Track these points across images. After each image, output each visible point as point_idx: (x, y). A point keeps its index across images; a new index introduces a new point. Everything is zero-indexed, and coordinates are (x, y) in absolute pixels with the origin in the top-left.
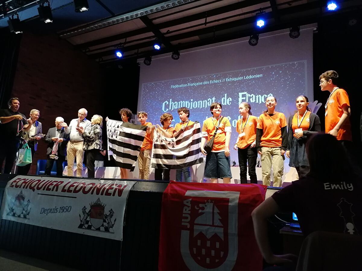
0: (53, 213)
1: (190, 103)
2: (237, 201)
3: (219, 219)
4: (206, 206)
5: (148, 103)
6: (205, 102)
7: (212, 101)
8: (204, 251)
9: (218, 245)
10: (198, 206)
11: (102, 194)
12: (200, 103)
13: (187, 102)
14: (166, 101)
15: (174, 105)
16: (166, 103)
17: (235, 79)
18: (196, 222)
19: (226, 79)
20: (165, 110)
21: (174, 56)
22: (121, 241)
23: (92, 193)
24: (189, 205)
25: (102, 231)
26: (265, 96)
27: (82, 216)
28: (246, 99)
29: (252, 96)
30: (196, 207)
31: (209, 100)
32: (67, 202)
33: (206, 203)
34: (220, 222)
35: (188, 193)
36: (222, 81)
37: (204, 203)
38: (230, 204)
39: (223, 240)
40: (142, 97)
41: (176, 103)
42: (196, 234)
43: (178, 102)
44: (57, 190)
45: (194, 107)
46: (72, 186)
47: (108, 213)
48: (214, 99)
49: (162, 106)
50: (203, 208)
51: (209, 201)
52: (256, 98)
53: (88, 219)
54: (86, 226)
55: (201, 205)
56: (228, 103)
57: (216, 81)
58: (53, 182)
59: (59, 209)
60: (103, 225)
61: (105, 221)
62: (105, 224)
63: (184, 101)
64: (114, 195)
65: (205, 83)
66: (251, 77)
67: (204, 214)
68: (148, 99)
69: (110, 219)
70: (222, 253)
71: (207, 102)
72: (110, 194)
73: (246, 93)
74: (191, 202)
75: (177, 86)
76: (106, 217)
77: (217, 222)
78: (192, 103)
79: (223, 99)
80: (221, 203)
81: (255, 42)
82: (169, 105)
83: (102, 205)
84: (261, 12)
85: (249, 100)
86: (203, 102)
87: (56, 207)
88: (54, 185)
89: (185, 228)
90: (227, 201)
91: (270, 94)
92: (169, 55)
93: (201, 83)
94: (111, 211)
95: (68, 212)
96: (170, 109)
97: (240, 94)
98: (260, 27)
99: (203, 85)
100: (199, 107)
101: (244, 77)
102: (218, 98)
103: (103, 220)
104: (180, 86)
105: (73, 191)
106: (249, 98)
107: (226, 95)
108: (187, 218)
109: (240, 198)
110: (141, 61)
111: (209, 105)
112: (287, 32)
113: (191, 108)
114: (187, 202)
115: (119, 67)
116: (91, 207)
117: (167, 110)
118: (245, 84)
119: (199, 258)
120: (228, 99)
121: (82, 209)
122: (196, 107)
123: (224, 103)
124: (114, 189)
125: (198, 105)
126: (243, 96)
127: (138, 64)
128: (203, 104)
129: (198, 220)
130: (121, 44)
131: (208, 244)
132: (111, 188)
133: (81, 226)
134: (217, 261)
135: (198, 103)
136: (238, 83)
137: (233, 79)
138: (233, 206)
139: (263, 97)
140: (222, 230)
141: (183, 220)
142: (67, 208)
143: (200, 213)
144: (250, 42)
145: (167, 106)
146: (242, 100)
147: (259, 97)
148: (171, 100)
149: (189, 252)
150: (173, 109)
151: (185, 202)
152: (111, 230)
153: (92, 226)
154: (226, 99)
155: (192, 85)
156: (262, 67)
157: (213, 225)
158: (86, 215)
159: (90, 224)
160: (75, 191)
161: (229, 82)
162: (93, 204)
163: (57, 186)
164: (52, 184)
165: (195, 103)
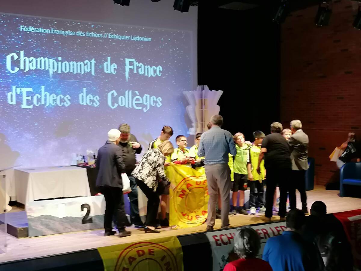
1: (58, 63)
6: (81, 65)
7: (91, 64)
13: (51, 61)
14: (14, 54)
15: (30, 62)
19: (108, 35)
20: (13, 69)
28: (134, 68)
29: (141, 66)
31: (87, 63)
36: (103, 35)
41: (32, 60)
43: (36, 57)
45: (64, 70)
48: (93, 61)
49: (5, 61)
52: (145, 68)
56: (113, 71)
57: (96, 35)
63: (46, 59)
65: (79, 33)
66: (138, 38)
71: (84, 66)
73: (133, 60)
79: (105, 64)
82: (18, 60)
85: (137, 71)
86: (77, 65)
91: (160, 66)
93: (73, 33)
100: (71, 71)
101: (131, 37)
104: (38, 30)
106: (138, 68)
107: (109, 58)
111: (86, 70)
117: (17, 69)
118: (133, 47)
120: (112, 65)
122: (68, 71)
123: (107, 70)
126: (131, 63)
128: (77, 68)
135: (70, 65)
136: (124, 43)
137: (118, 37)
139: (152, 68)
145: (15, 63)
146: (130, 69)
147: (148, 68)
150: (27, 69)
154: (109, 64)
155: (59, 32)
161: (113, 40)
165: (66, 63)
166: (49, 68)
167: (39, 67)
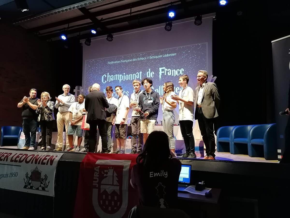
0: (5, 177)
1: (123, 76)
2: (128, 168)
3: (117, 180)
4: (109, 171)
5: (91, 76)
6: (134, 75)
7: (140, 74)
8: (107, 203)
9: (116, 198)
10: (104, 172)
11: (39, 163)
12: (131, 76)
13: (120, 75)
14: (105, 75)
15: (111, 77)
16: (104, 76)
17: (156, 57)
18: (102, 182)
19: (149, 57)
20: (104, 82)
21: (109, 38)
22: (53, 197)
23: (32, 163)
24: (98, 170)
25: (40, 190)
26: (178, 71)
27: (26, 180)
28: (164, 73)
29: (169, 71)
30: (102, 172)
31: (138, 74)
32: (15, 169)
33: (109, 169)
34: (117, 183)
35: (98, 162)
36: (146, 58)
37: (107, 169)
38: (124, 170)
39: (119, 194)
40: (85, 71)
41: (112, 76)
42: (102, 191)
43: (114, 75)
44: (7, 160)
45: (126, 79)
46: (18, 157)
47: (44, 178)
48: (141, 73)
49: (102, 78)
50: (107, 173)
51: (111, 168)
52: (172, 72)
53: (30, 182)
54: (29, 186)
55: (105, 171)
56: (151, 76)
57: (142, 59)
58: (4, 154)
59: (9, 174)
60: (40, 186)
61: (42, 183)
62: (42, 185)
63: (118, 75)
64: (47, 164)
65: (134, 60)
66: (168, 55)
67: (108, 177)
68: (90, 73)
69: (45, 181)
70: (119, 203)
71: (136, 76)
72: (44, 164)
73: (164, 68)
74: (100, 168)
75: (112, 62)
76: (42, 180)
77: (116, 183)
78: (124, 76)
79: (147, 73)
80: (118, 169)
81: (170, 28)
82: (107, 77)
83: (39, 172)
84: (172, 5)
85: (167, 74)
86: (133, 75)
87: (7, 173)
88: (5, 156)
89: (95, 187)
90: (122, 167)
91: (182, 69)
92: (105, 37)
93: (131, 60)
94: (46, 176)
95: (16, 176)
96: (108, 81)
97: (160, 69)
98: (172, 17)
99: (132, 62)
100: (130, 79)
101: (163, 56)
102: (144, 72)
103: (40, 182)
104: (115, 62)
105: (18, 161)
106: (167, 72)
107: (150, 69)
108: (96, 180)
109: (131, 165)
110: (83, 41)
111: (137, 78)
112: (192, 20)
113: (124, 80)
114: (97, 169)
115: (65, 47)
116: (32, 173)
117: (106, 81)
118: (164, 61)
119: (104, 207)
120: (152, 73)
121: (26, 175)
122: (128, 79)
123: (148, 76)
124: (47, 160)
125: (129, 78)
126: (163, 70)
127: (81, 44)
128: (133, 77)
129: (103, 182)
130: (65, 28)
131: (110, 197)
132: (45, 159)
133: (25, 187)
134: (115, 208)
135: (129, 76)
136: (158, 60)
137: (155, 57)
138: (126, 171)
139: (177, 71)
140: (118, 188)
141: (94, 182)
142: (15, 174)
143: (105, 176)
144: (165, 28)
145: (105, 79)
146: (162, 73)
147: (174, 71)
148: (108, 73)
149: (98, 203)
150: (110, 81)
151: (95, 169)
152: (46, 189)
153: (33, 187)
154: (150, 73)
155: (124, 62)
156: (177, 47)
157: (113, 185)
158: (28, 179)
159: (31, 185)
160: (20, 161)
161: (152, 59)
162: (33, 171)
163: (7, 157)
164: (3, 156)
165: (127, 76)
166: (119, 79)
167: (115, 79)
